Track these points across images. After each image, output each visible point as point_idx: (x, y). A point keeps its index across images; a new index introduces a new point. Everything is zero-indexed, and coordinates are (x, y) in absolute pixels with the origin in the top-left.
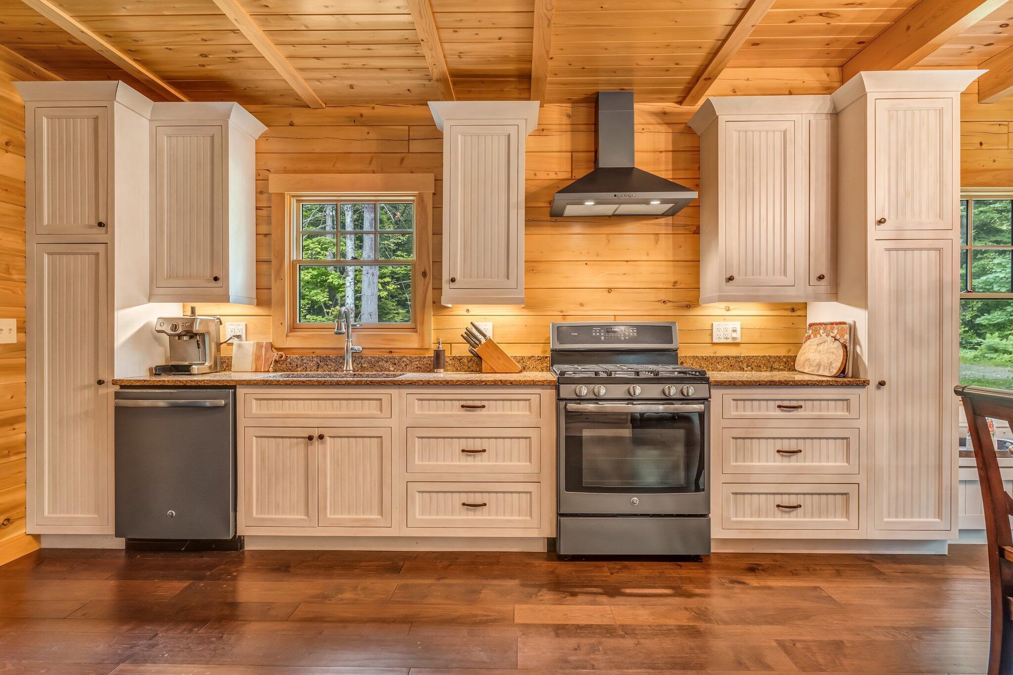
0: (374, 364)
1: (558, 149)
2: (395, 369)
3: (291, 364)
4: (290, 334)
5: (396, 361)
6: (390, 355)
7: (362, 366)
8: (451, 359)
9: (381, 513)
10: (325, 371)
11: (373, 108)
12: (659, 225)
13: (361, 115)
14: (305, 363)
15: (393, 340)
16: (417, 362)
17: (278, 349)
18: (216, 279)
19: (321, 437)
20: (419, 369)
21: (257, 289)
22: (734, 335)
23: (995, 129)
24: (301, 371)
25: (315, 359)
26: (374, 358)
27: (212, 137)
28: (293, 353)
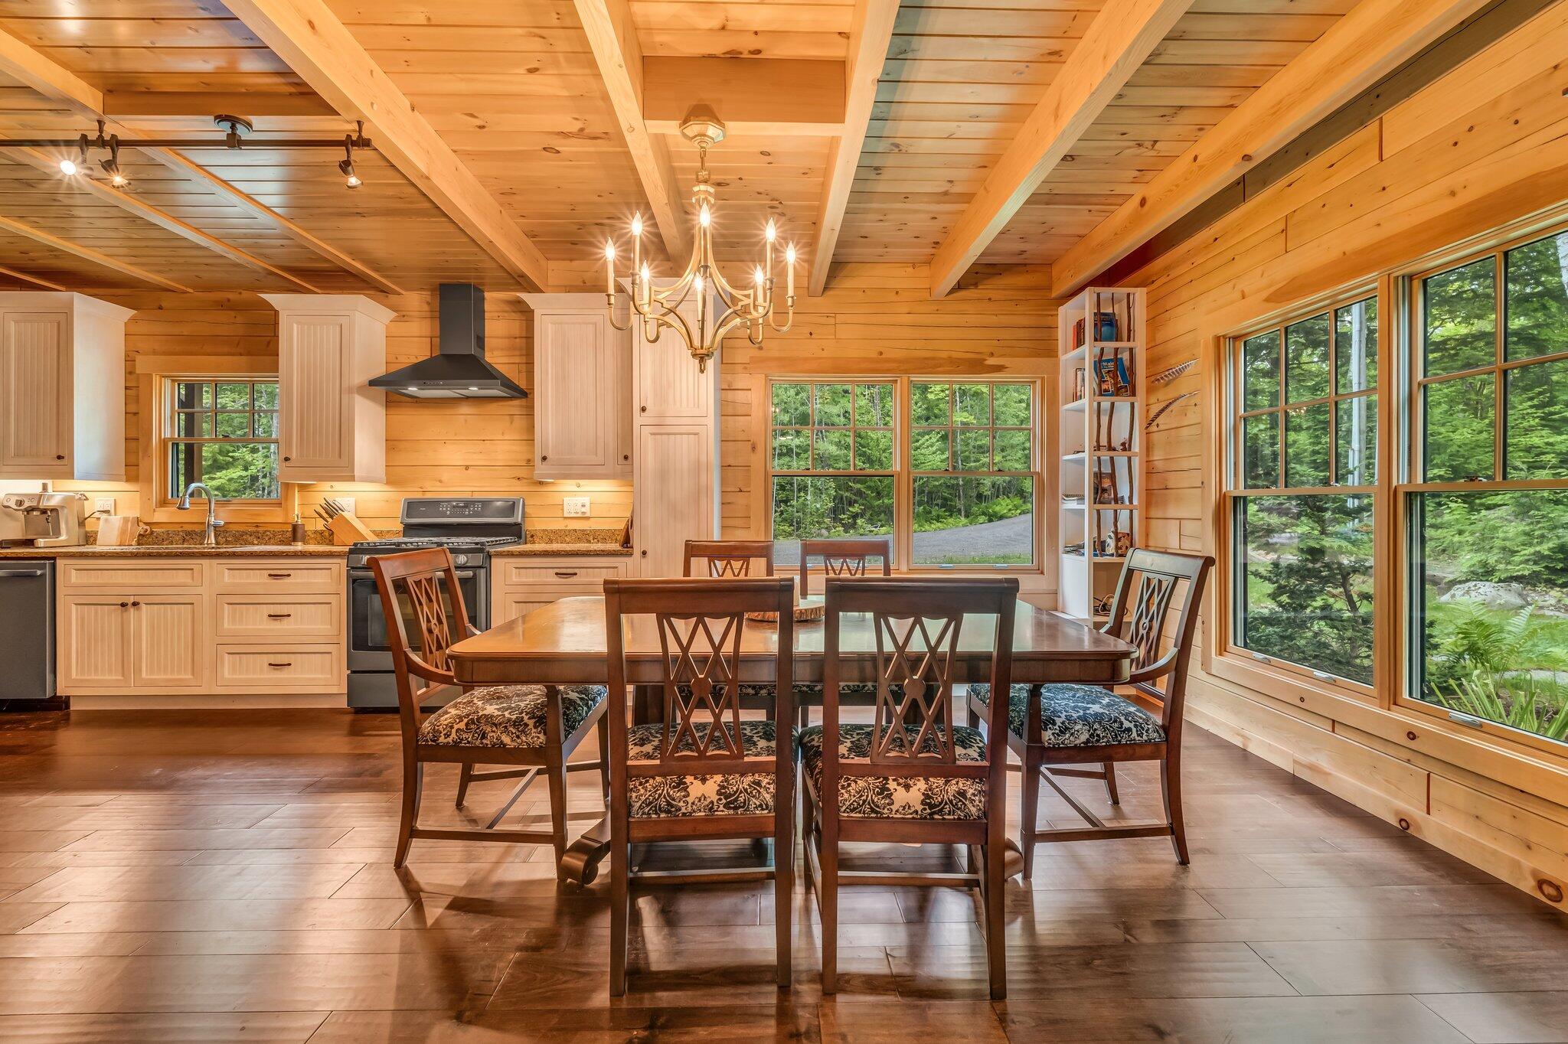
0: (240, 538)
1: (418, 335)
3: (156, 537)
4: (158, 509)
5: (260, 535)
6: (255, 529)
7: (226, 540)
8: (306, 533)
9: (193, 674)
11: (240, 293)
12: (513, 406)
13: (229, 300)
14: (171, 537)
15: (257, 515)
16: (278, 536)
17: (146, 524)
18: (59, 457)
19: (135, 604)
20: (282, 542)
21: (126, 466)
22: (583, 510)
23: (824, 320)
25: (181, 533)
26: (237, 532)
27: (59, 323)
28: (162, 528)
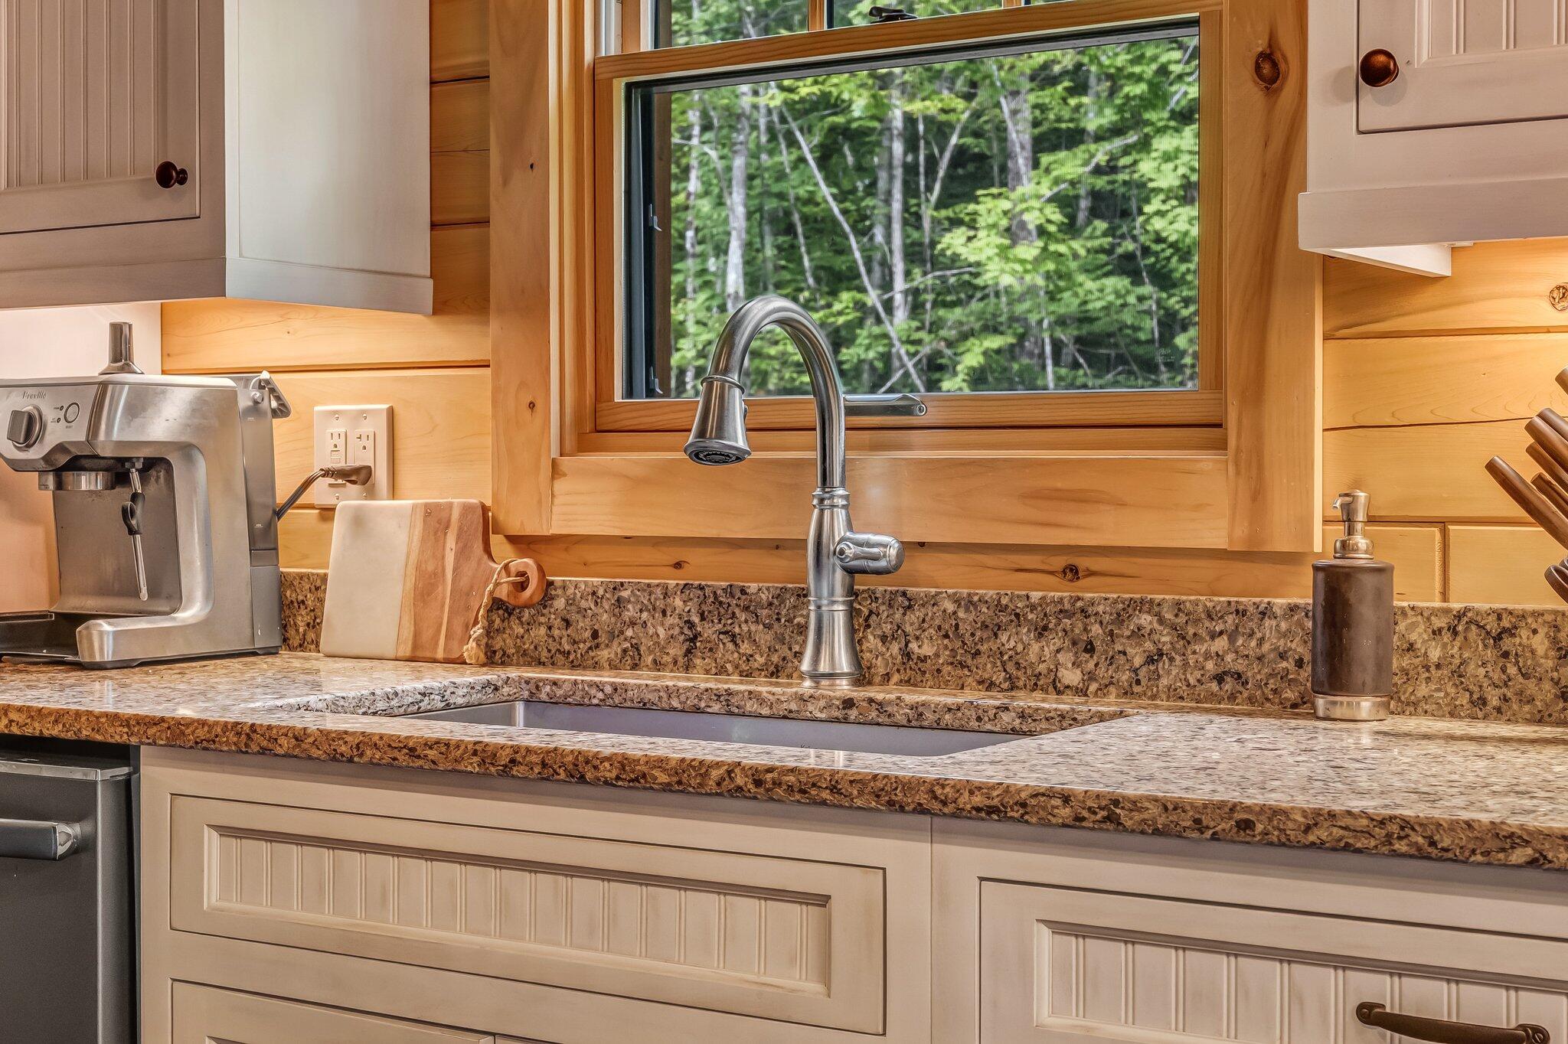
0: (974, 639)
2: (1091, 677)
3: (567, 623)
4: (566, 462)
5: (1096, 629)
6: (1061, 592)
7: (907, 655)
8: (1438, 632)
10: (722, 671)
14: (633, 624)
15: (1082, 499)
16: (1221, 644)
18: (167, 177)
21: (434, 226)
24: (613, 666)
25: (678, 603)
26: (970, 603)
28: (586, 567)
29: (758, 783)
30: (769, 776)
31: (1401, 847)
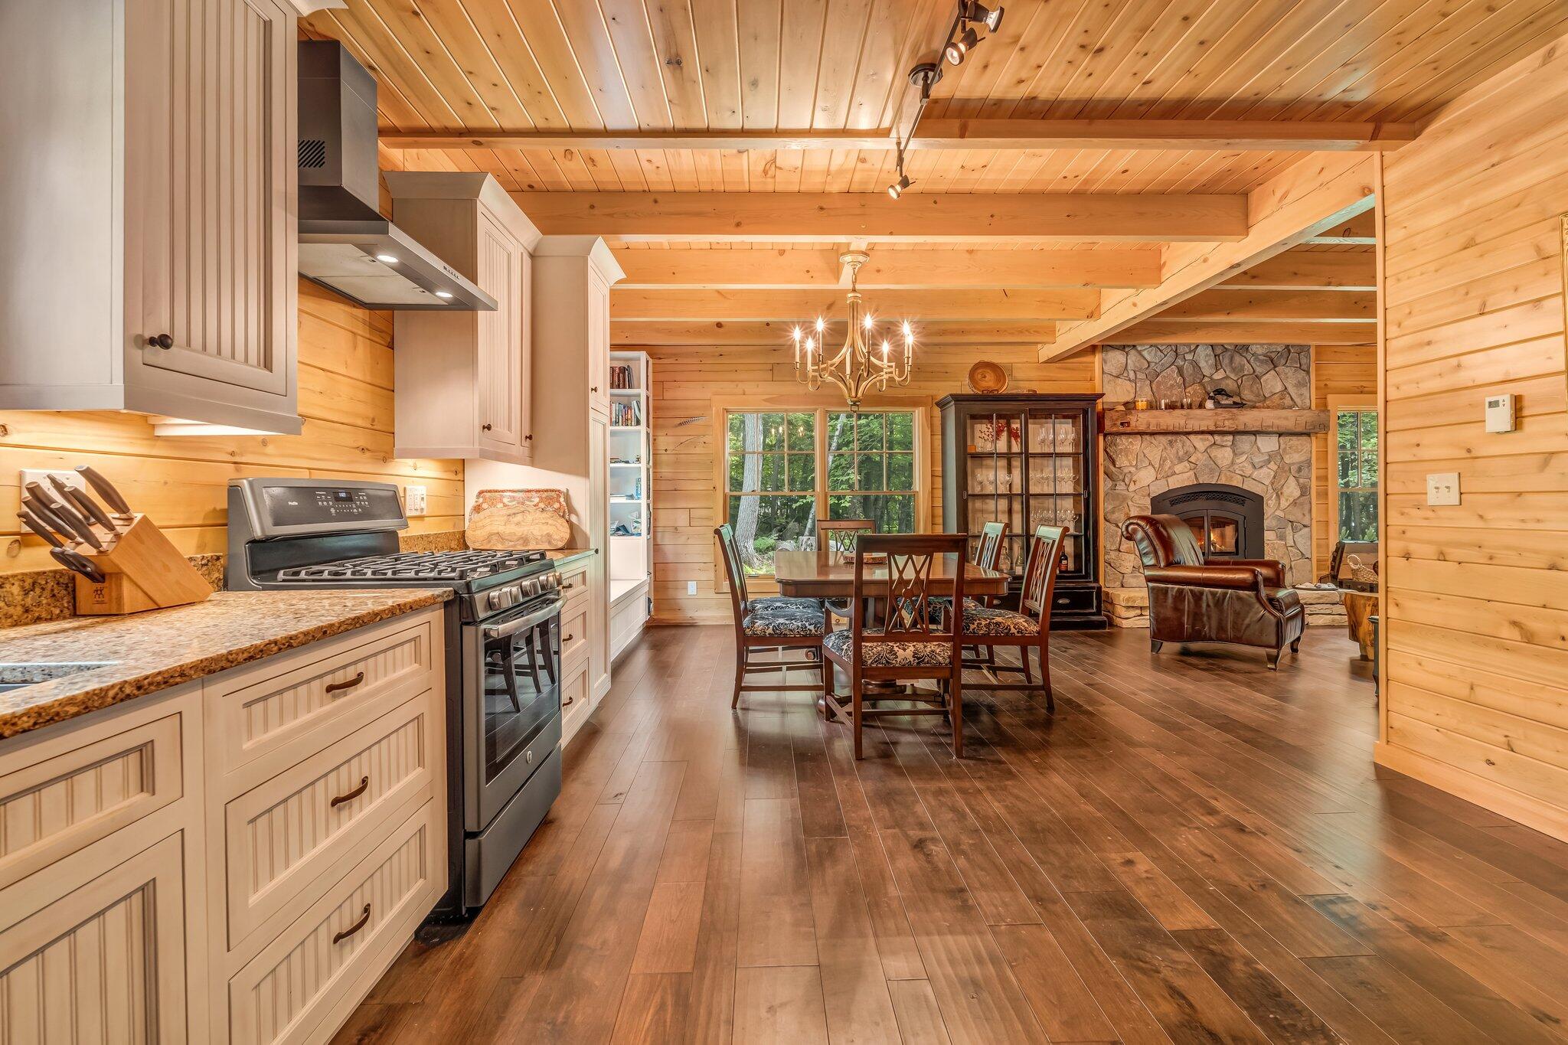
22: (422, 504)
29: (139, 688)
30: (146, 682)
31: (357, 625)
